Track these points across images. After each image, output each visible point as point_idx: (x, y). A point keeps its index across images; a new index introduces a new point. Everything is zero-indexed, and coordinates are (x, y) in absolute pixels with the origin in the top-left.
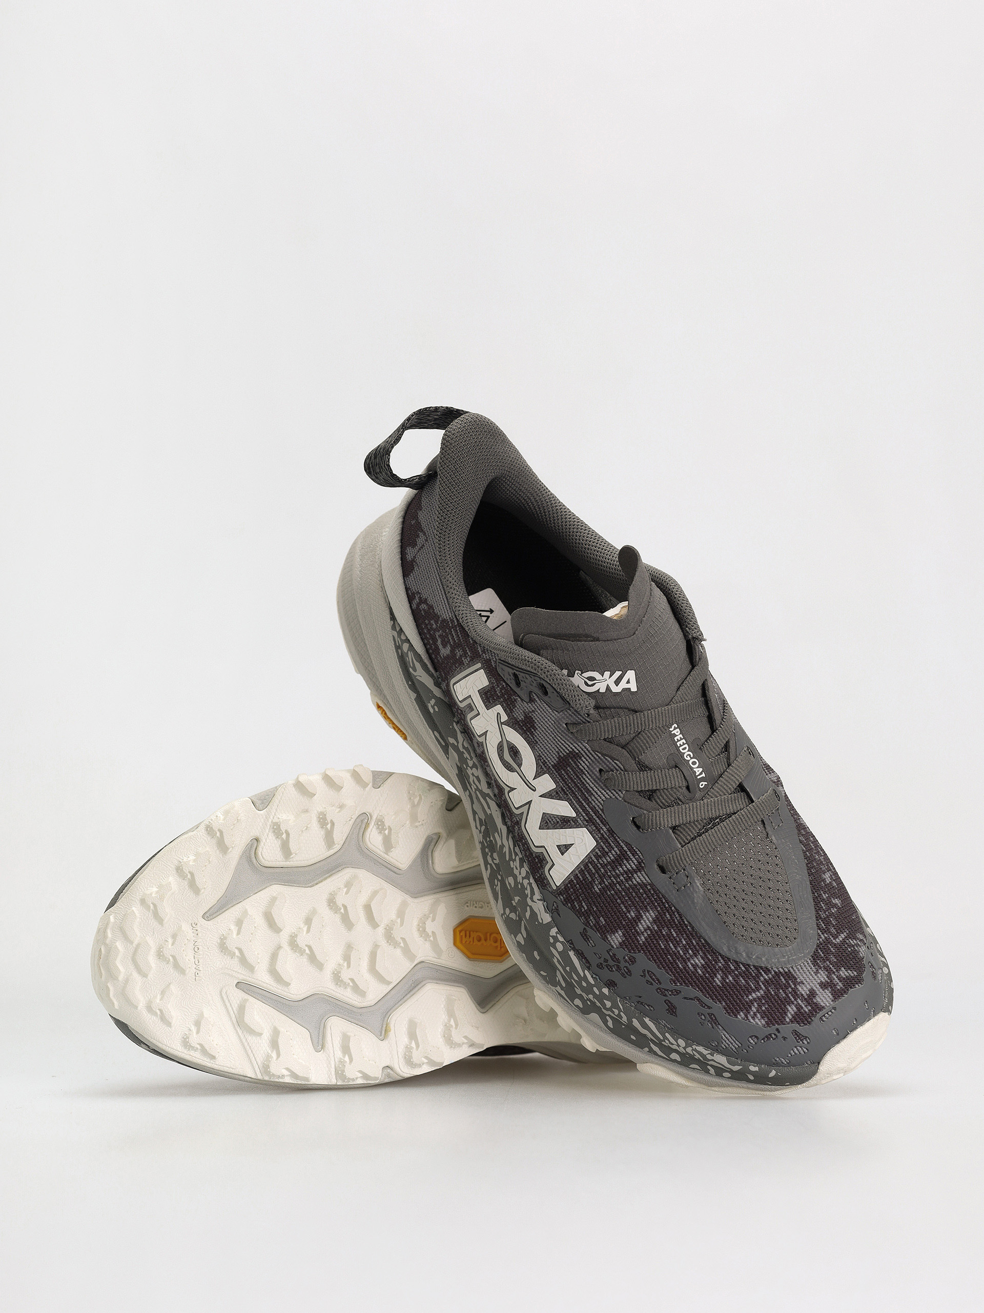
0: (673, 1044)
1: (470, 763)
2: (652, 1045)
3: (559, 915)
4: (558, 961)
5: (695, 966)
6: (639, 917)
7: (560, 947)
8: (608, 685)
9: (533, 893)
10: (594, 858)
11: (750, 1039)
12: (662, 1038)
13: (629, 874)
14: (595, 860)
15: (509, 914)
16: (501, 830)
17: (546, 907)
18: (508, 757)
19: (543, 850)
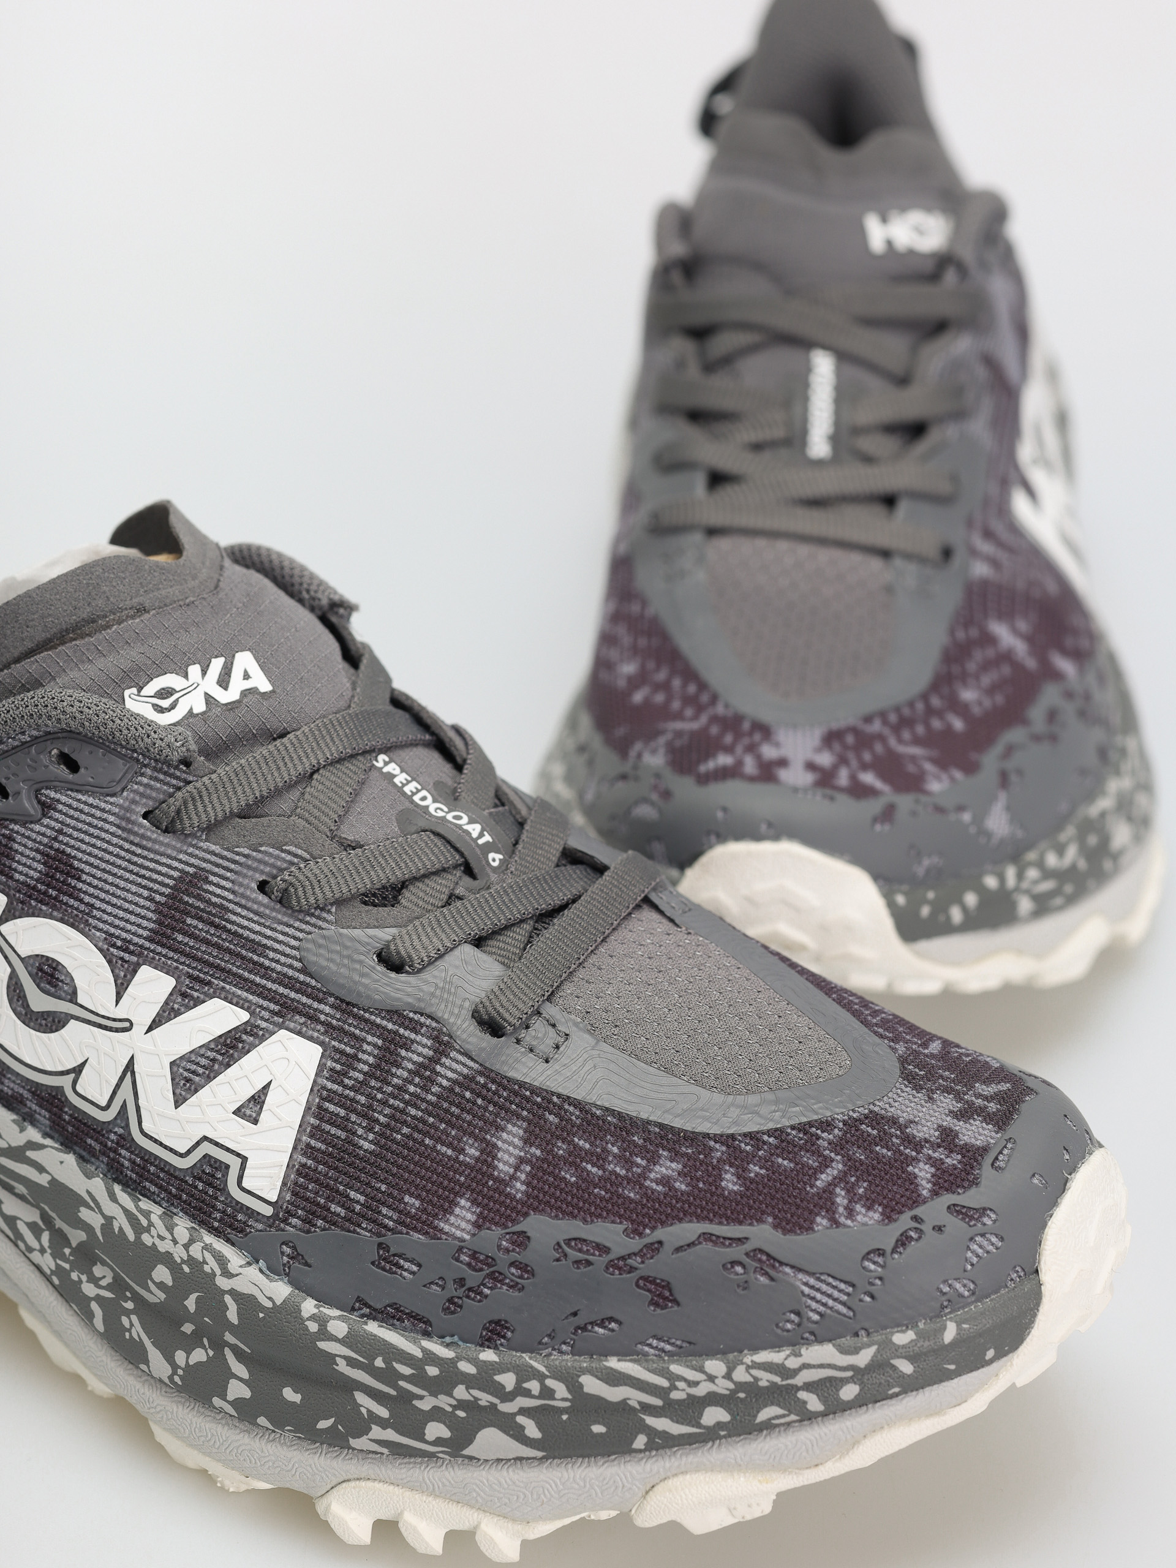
0: (696, 1384)
2: (650, 1421)
3: (307, 1264)
4: (351, 1362)
5: (665, 1181)
6: (489, 1152)
7: (339, 1328)
8: (206, 694)
9: (222, 1261)
10: (329, 1085)
11: (866, 1263)
12: (665, 1383)
13: (425, 1072)
14: (335, 1087)
15: (187, 1362)
16: (88, 1192)
17: (269, 1268)
18: (39, 1001)
19: (206, 1148)
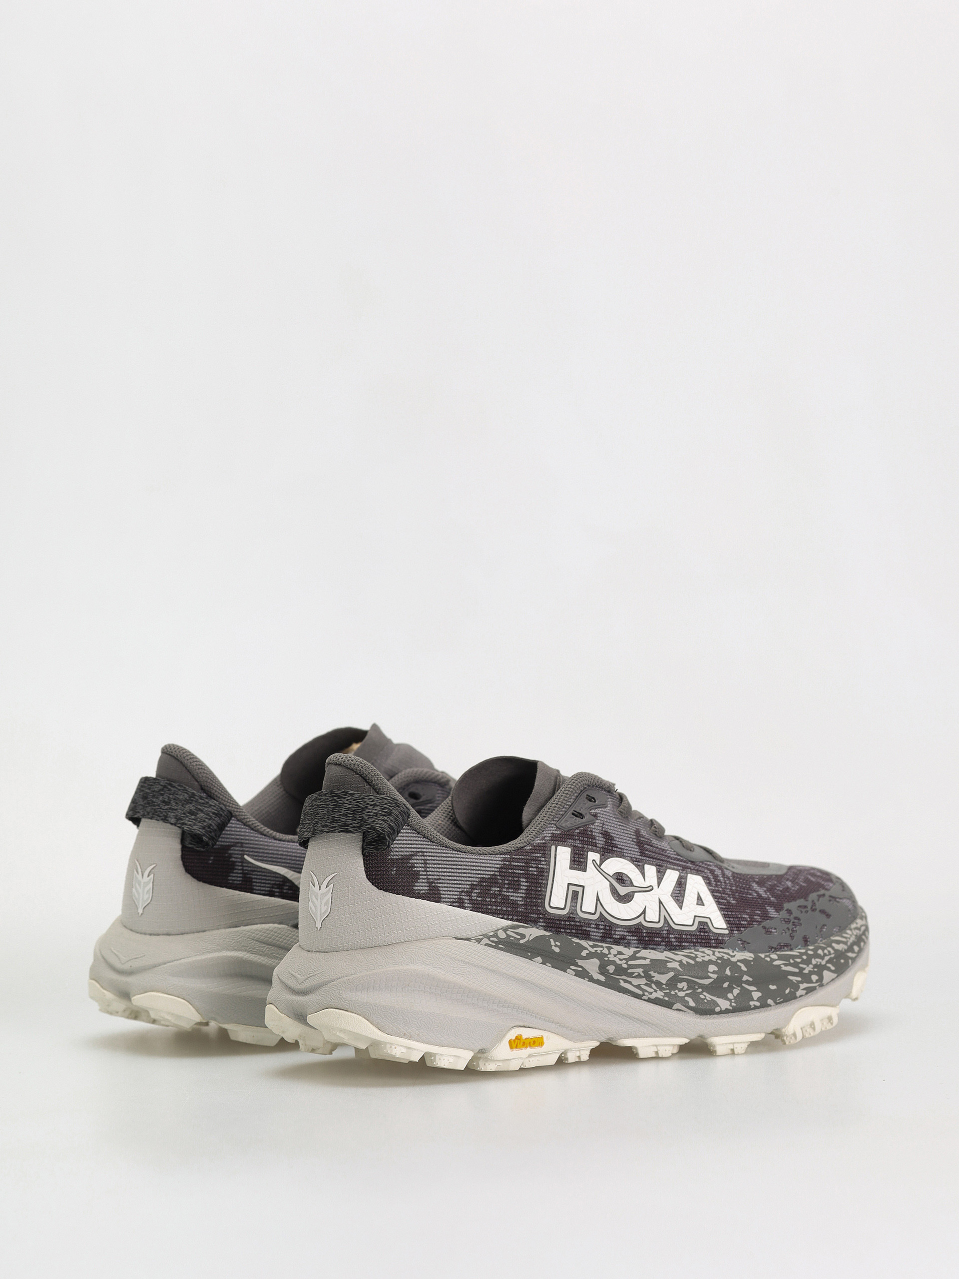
1: (606, 951)
3: (748, 943)
4: (786, 965)
7: (774, 956)
9: (728, 954)
15: (734, 996)
16: (666, 957)
17: (739, 950)
18: (623, 891)
19: (698, 920)
